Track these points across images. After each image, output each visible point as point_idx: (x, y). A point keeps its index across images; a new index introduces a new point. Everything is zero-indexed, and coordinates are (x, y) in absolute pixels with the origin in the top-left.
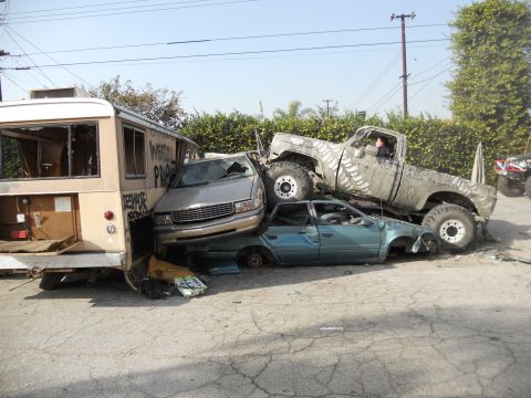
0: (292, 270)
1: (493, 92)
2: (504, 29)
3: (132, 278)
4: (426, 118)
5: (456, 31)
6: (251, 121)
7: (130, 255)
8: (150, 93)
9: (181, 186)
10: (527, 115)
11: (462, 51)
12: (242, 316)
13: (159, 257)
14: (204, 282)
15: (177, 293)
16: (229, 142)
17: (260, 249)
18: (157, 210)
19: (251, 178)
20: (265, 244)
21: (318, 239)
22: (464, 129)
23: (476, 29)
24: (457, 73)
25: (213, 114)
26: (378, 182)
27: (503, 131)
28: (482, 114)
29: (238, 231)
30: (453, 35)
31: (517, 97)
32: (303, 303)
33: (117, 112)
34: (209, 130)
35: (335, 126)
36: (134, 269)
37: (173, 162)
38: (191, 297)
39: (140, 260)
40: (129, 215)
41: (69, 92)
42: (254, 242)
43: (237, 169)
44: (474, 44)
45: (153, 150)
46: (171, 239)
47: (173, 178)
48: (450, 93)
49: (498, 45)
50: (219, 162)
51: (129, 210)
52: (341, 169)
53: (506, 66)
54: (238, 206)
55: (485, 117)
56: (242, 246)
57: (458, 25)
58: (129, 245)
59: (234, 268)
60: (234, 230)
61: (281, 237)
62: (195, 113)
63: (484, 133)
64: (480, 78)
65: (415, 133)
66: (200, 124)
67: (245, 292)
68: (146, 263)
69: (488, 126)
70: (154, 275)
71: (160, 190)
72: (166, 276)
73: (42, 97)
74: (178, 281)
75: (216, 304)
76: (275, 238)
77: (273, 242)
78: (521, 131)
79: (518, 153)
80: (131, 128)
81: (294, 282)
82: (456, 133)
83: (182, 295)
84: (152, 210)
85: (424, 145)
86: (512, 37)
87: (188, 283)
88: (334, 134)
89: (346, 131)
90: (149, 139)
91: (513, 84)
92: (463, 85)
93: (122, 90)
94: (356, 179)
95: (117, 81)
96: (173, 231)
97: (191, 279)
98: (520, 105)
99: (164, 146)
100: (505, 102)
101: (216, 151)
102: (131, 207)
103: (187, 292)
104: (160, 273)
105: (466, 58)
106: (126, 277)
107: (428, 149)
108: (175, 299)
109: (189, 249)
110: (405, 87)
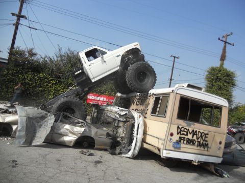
110: (170, 83)
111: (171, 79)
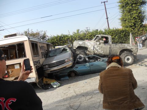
0: (84, 76)
1: (132, 19)
2: (133, 1)
3: (39, 84)
4: (115, 29)
5: (119, 4)
6: (67, 36)
7: (37, 78)
8: (38, 32)
9: (50, 57)
10: (142, 24)
11: (122, 9)
12: (71, 91)
13: (46, 77)
14: (59, 83)
15: (52, 87)
16: (61, 43)
17: (74, 71)
18: (44, 64)
19: (69, 52)
20: (75, 70)
21: (89, 67)
22: (126, 30)
23: (125, 3)
24: (121, 15)
25: (56, 36)
26: (105, 50)
27: (136, 30)
28: (130, 26)
29: (67, 67)
30: (119, 5)
31: (139, 20)
32: (88, 85)
33: (29, 38)
34: (55, 40)
35: (90, 34)
36: (39, 82)
37: (46, 50)
38: (56, 88)
39: (40, 79)
40: (36, 67)
41: (15, 35)
42: (72, 70)
43: (64, 50)
44: (125, 7)
45: (40, 48)
46: (49, 72)
47: (47, 55)
48: (120, 21)
49: (132, 6)
50: (59, 49)
51: (36, 66)
52: (95, 49)
53: (135, 12)
54: (66, 60)
55: (131, 26)
56: (69, 71)
57: (120, 2)
58: (37, 75)
59: (67, 78)
60: (66, 67)
61: (79, 67)
62: (51, 36)
63: (131, 31)
64: (128, 16)
65: (112, 33)
66: (53, 39)
67: (71, 84)
68: (42, 80)
69: (132, 29)
70: (45, 83)
71: (44, 59)
72: (48, 82)
73: (8, 37)
74: (52, 84)
75: (63, 89)
76: (77, 68)
77: (77, 69)
78: (141, 29)
79: (141, 35)
80: (33, 42)
81: (85, 80)
82: (123, 32)
83: (53, 87)
84: (42, 64)
85: (115, 36)
86: (135, 4)
87: (55, 84)
88: (90, 37)
89: (93, 35)
90: (39, 45)
91: (137, 16)
92: (124, 18)
93: (30, 32)
94: (99, 51)
95: (28, 30)
96: (49, 70)
97: (55, 83)
98: (140, 22)
99: (43, 46)
100: (136, 22)
101: (58, 46)
102: (36, 65)
103: (55, 86)
104: (47, 82)
105: (123, 11)
106: (37, 84)
107: (117, 37)
108: (52, 89)
109: (54, 74)
110: (108, 21)
111: (107, 18)
